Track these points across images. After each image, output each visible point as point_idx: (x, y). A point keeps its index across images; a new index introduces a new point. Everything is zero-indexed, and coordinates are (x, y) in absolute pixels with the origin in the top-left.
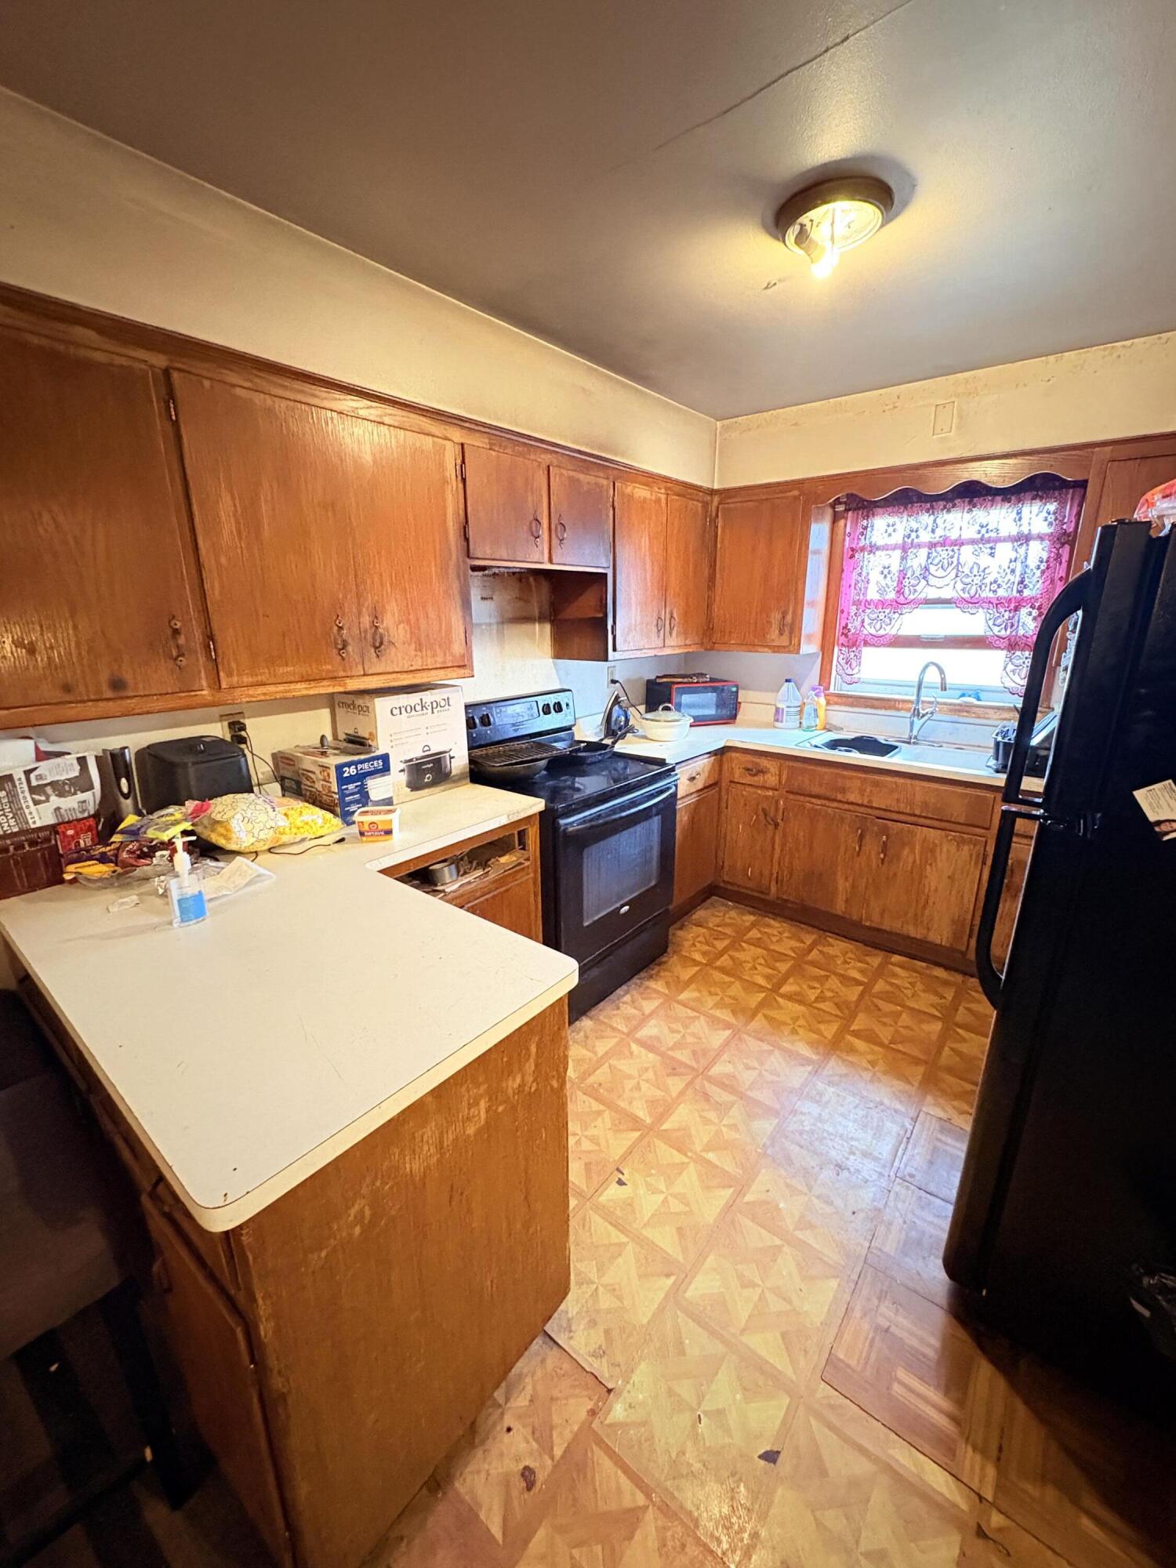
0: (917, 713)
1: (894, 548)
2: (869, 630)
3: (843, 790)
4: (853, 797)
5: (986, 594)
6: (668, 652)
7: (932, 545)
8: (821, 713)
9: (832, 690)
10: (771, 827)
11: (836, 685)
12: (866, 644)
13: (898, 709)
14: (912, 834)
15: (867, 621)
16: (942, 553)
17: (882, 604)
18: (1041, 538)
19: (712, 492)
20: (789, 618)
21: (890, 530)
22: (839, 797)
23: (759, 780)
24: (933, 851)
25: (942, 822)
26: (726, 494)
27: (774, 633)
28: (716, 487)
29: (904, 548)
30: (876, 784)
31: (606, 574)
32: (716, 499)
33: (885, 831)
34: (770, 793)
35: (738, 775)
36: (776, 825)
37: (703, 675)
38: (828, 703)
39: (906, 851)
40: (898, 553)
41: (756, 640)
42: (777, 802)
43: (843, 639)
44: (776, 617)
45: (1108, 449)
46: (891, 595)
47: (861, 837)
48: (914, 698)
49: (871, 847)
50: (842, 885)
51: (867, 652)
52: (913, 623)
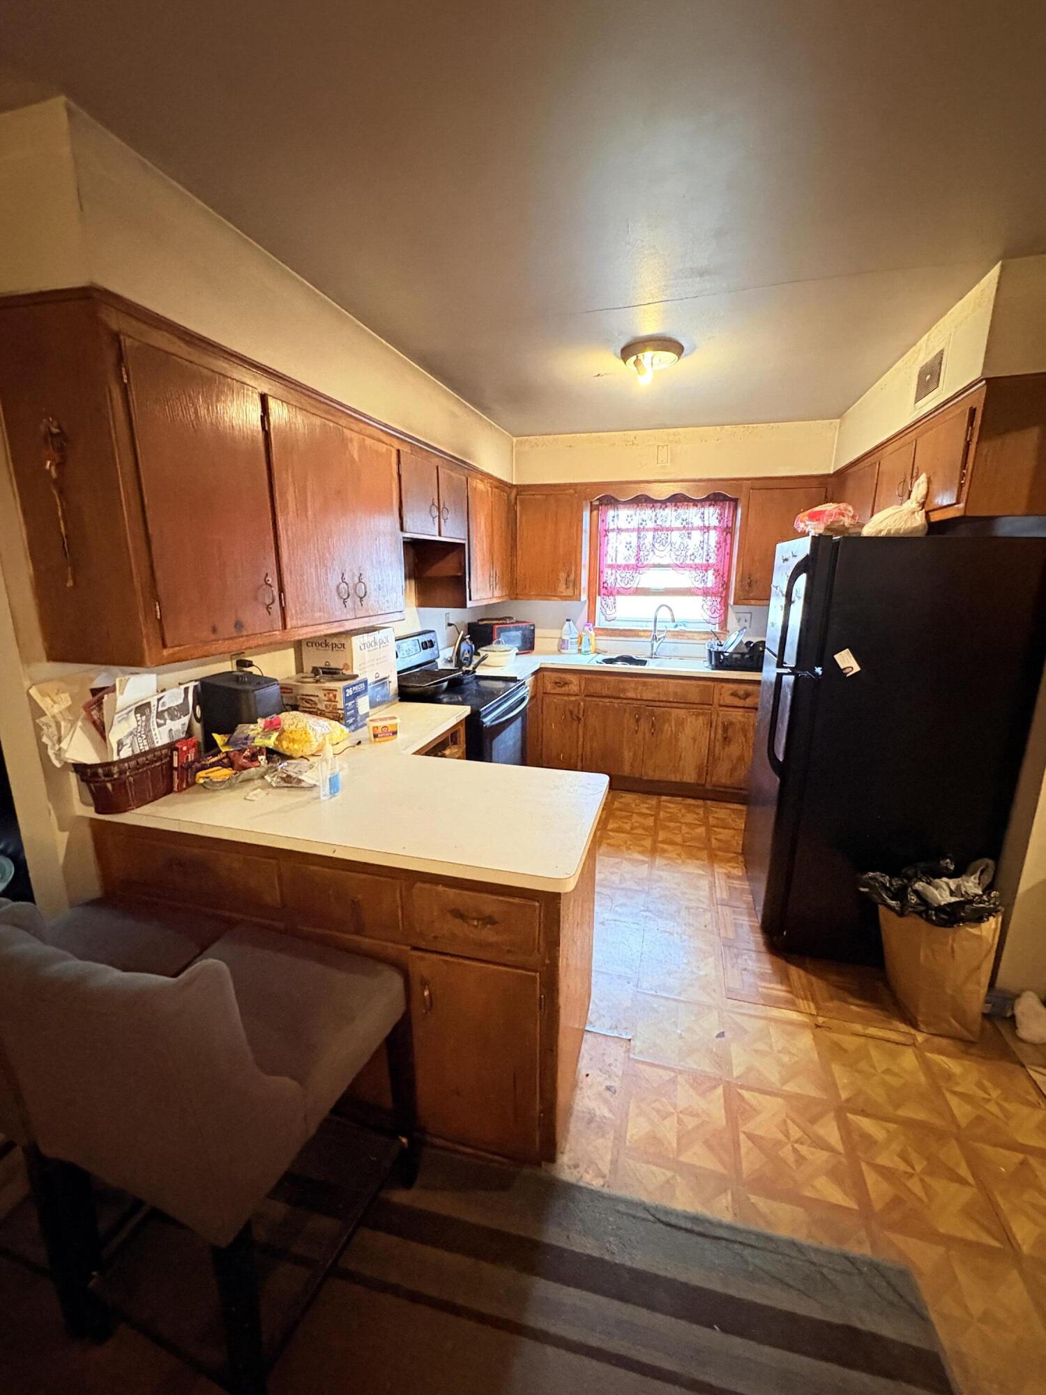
0: (655, 638)
1: (633, 530)
2: (620, 584)
3: (624, 691)
4: (631, 694)
5: (688, 562)
6: (494, 601)
7: (655, 530)
8: (593, 641)
9: (597, 626)
10: (575, 723)
11: (601, 622)
12: (619, 593)
13: (640, 636)
14: (670, 714)
15: (619, 579)
16: (662, 535)
17: (627, 567)
18: (715, 528)
19: (512, 486)
20: (572, 577)
21: (629, 519)
22: (622, 695)
23: (565, 689)
24: (682, 724)
25: (687, 704)
26: (521, 489)
27: (562, 587)
28: (514, 483)
29: (639, 530)
30: (645, 684)
31: (464, 544)
32: (514, 492)
33: (652, 714)
34: (573, 698)
35: (549, 688)
36: (579, 719)
37: (510, 618)
38: (596, 636)
39: (666, 726)
40: (635, 534)
41: (548, 591)
42: (579, 704)
43: (603, 591)
44: (563, 575)
45: (749, 482)
46: (633, 561)
47: (638, 720)
48: (652, 628)
49: (644, 726)
50: (627, 755)
51: (618, 598)
52: (647, 579)
